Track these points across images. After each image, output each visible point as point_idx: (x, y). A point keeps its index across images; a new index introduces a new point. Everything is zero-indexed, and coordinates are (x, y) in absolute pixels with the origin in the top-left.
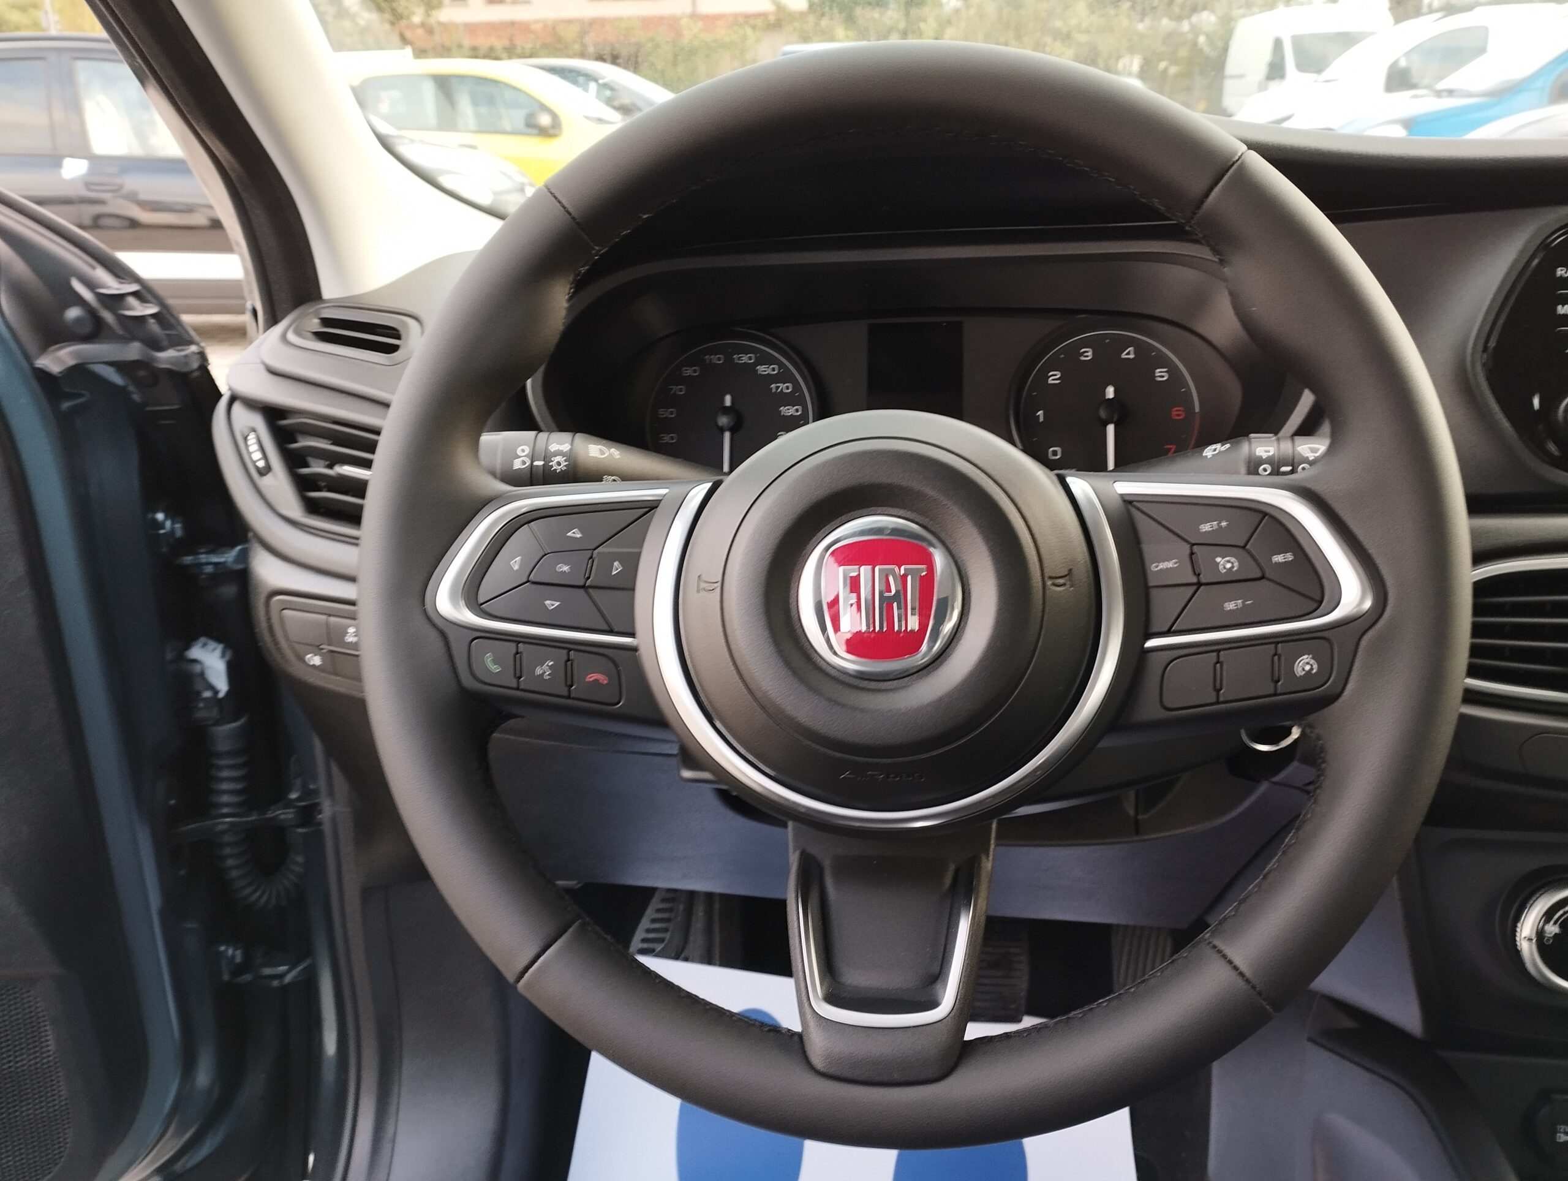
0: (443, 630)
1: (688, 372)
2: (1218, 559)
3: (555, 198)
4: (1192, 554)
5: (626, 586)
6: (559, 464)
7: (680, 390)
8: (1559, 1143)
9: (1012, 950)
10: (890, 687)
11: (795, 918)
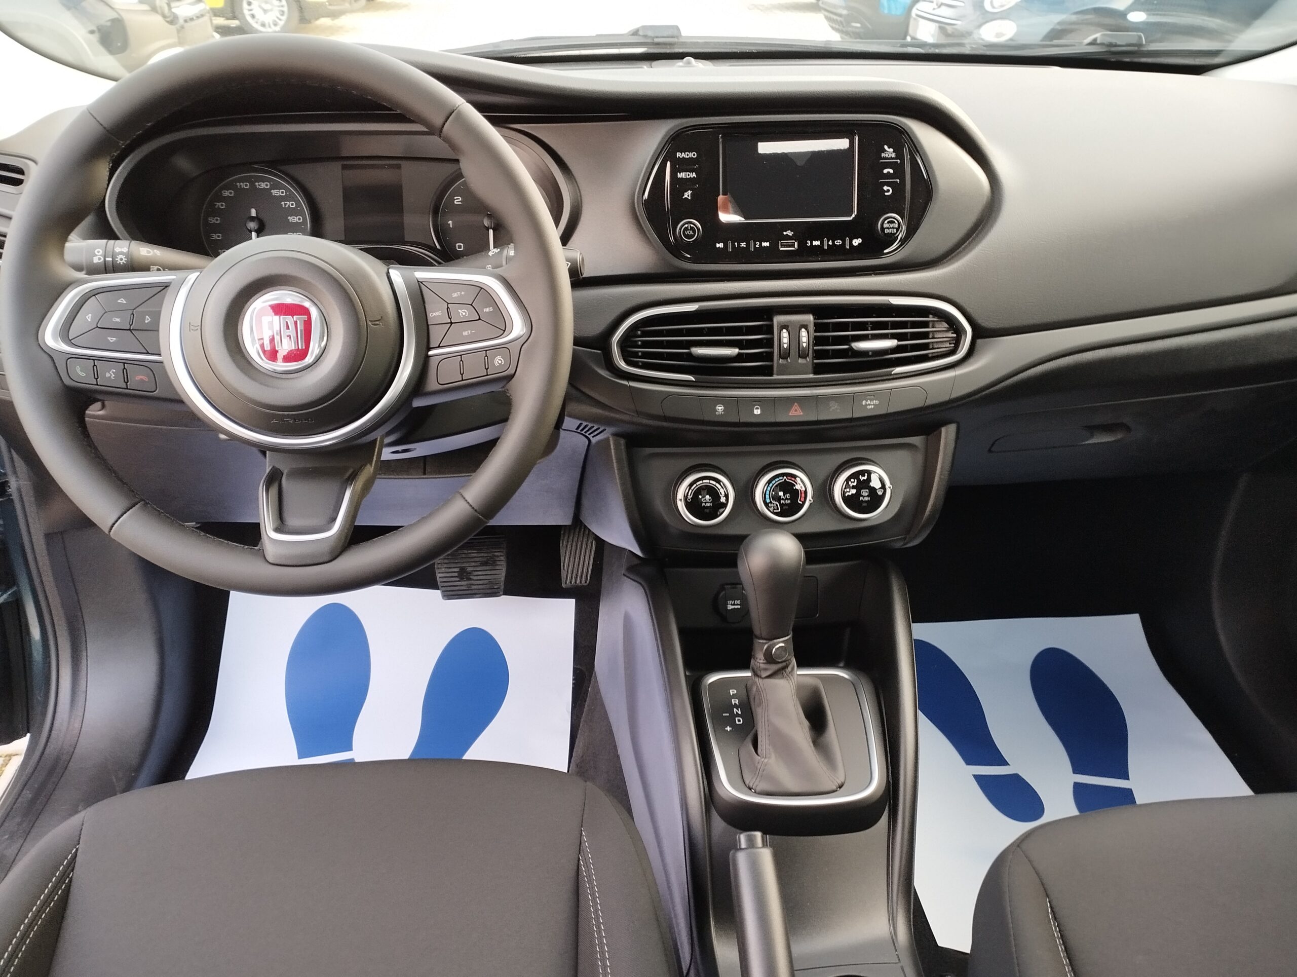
0: (50, 355)
1: (226, 193)
2: (459, 311)
3: (93, 116)
4: (448, 308)
5: (154, 329)
6: (121, 260)
7: (221, 205)
8: (729, 610)
9: (496, 554)
10: (294, 377)
11: (261, 495)
